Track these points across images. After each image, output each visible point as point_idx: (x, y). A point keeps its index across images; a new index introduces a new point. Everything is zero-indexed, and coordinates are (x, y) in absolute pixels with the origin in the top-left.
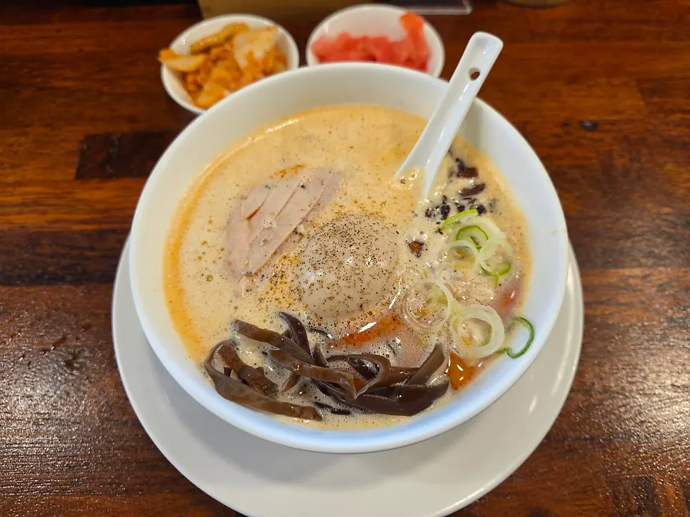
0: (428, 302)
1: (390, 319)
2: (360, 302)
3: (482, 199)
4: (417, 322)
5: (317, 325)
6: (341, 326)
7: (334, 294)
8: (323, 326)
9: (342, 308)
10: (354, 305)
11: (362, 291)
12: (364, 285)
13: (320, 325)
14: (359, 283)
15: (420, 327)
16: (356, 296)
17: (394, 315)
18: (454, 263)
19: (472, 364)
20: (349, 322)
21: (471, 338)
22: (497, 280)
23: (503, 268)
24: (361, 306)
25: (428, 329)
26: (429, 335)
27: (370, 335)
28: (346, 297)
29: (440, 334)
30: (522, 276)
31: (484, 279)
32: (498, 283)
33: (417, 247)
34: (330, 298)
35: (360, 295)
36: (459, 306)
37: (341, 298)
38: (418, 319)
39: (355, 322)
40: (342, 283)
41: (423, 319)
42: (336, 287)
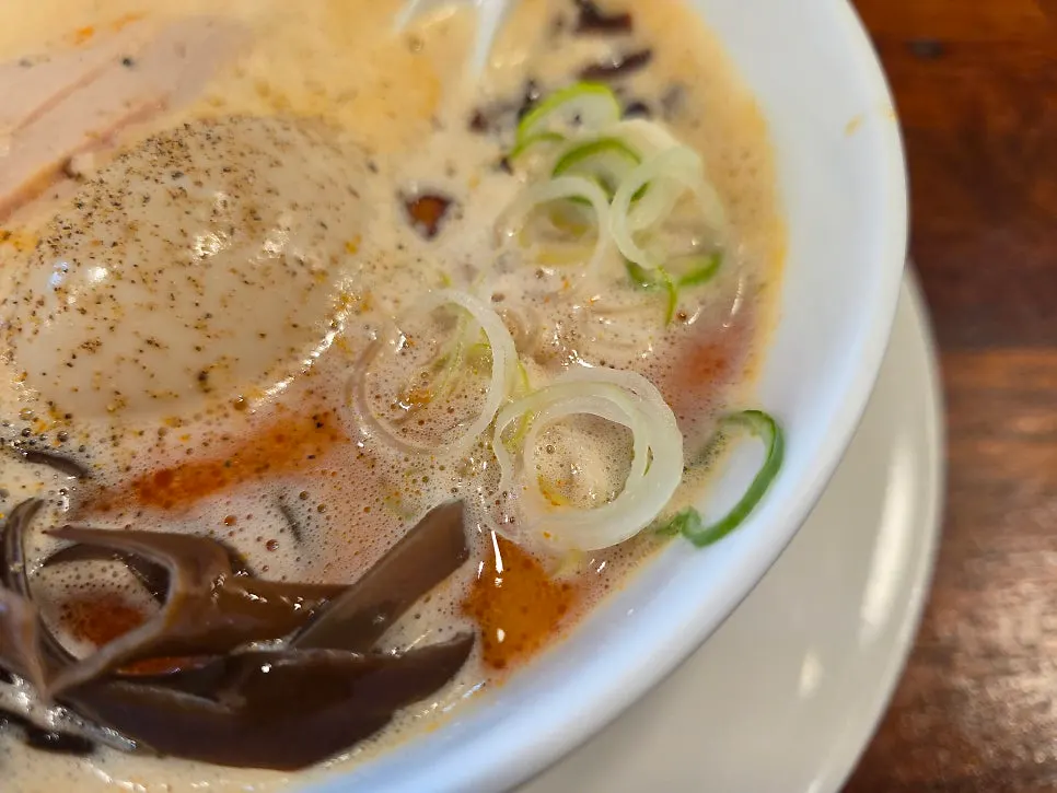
0: (440, 366)
1: (304, 424)
2: (198, 362)
3: (642, 84)
4: (391, 430)
5: (50, 441)
6: (130, 444)
7: (101, 331)
8: (73, 444)
9: (130, 382)
10: (173, 370)
11: (202, 323)
12: (210, 306)
13: (62, 439)
14: (187, 295)
15: (401, 447)
16: (179, 341)
17: (320, 412)
18: (536, 249)
19: (567, 573)
20: (161, 433)
21: (570, 483)
22: (673, 300)
23: (693, 266)
24: (202, 377)
25: (424, 452)
26: (428, 473)
27: (227, 473)
28: (139, 344)
29: (463, 471)
30: (756, 291)
31: (631, 298)
32: (677, 308)
33: (429, 211)
34: (91, 347)
35: (196, 337)
36: (537, 378)
37: (123, 344)
38: (398, 423)
39: (183, 430)
40: (128, 295)
41: (412, 424)
42: (107, 305)
